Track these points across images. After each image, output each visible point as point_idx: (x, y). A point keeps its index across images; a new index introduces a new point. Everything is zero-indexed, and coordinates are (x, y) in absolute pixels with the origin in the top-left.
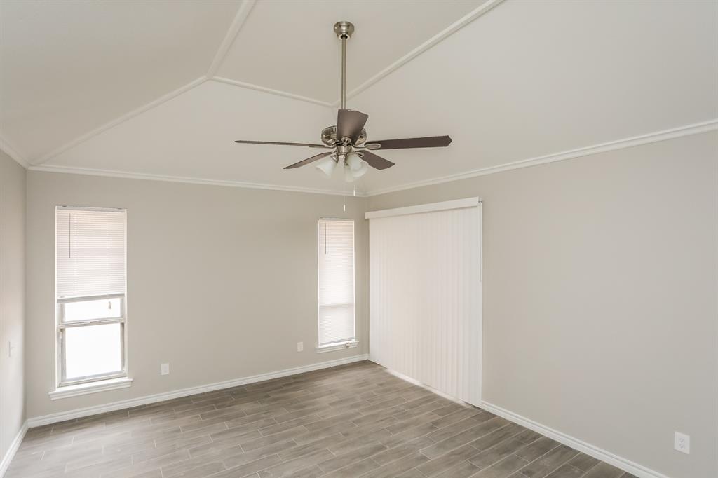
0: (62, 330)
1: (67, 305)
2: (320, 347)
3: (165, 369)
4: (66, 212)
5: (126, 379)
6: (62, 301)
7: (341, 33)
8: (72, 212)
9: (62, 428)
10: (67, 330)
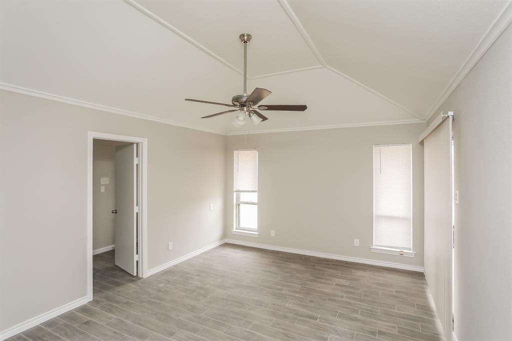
0: (239, 205)
1: (242, 194)
2: (374, 247)
3: (273, 233)
4: (237, 152)
5: (256, 233)
6: (239, 191)
7: (244, 40)
8: (239, 152)
9: (234, 247)
10: (241, 205)
